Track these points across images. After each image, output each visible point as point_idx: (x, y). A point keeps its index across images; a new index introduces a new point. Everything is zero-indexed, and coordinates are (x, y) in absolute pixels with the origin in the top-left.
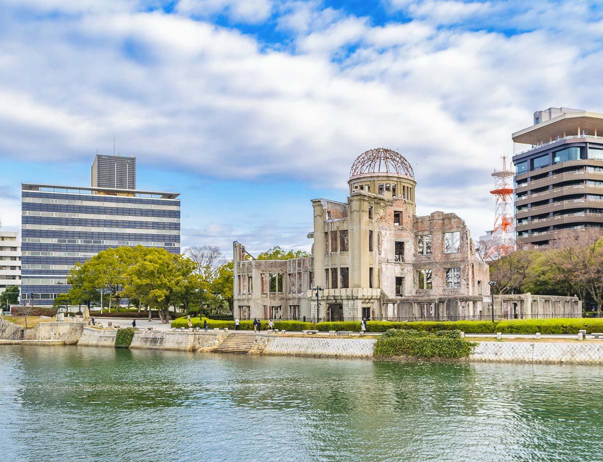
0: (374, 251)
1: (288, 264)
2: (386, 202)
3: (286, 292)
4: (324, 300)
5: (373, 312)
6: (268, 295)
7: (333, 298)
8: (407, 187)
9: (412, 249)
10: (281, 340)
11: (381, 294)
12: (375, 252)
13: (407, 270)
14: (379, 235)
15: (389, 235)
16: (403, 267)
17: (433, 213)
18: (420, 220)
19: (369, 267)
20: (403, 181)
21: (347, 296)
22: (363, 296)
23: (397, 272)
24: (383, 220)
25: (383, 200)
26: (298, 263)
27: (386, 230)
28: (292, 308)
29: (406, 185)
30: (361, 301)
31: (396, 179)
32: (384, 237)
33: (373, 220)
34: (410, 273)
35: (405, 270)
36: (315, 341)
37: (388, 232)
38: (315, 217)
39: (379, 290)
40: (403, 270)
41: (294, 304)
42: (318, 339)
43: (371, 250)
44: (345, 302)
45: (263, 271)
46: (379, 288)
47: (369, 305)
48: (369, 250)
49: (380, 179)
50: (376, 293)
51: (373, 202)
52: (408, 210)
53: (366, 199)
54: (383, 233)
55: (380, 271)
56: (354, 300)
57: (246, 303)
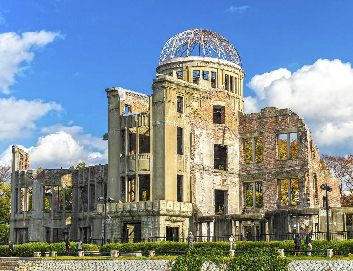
0: (184, 154)
1: (79, 174)
2: (201, 93)
3: (76, 210)
4: (118, 217)
5: (182, 233)
6: (52, 215)
7: (128, 214)
8: (232, 77)
9: (238, 155)
10: (48, 264)
11: (194, 210)
12: (186, 156)
13: (231, 182)
14: (191, 134)
15: (206, 135)
16: (225, 178)
17: (264, 109)
18: (248, 119)
19: (177, 173)
20: (226, 68)
21: (147, 211)
22: (167, 210)
23: (217, 183)
24: (199, 116)
25: (198, 90)
26: (91, 172)
27: (202, 128)
28: (83, 230)
29: (230, 74)
30: (165, 217)
31: (215, 66)
32: (199, 138)
33: (184, 115)
34: (235, 186)
35: (228, 181)
36: (90, 265)
37: (205, 132)
38: (110, 110)
39: (190, 205)
40: (224, 181)
41: (85, 226)
42: (95, 261)
43: (180, 151)
44: (144, 220)
45: (46, 183)
46: (191, 202)
47: (177, 224)
48: (176, 152)
49: (196, 64)
50: (186, 208)
51: (184, 92)
52: (233, 105)
53: (173, 86)
54: (197, 132)
55: (192, 181)
56: (155, 216)
57: (24, 225)
